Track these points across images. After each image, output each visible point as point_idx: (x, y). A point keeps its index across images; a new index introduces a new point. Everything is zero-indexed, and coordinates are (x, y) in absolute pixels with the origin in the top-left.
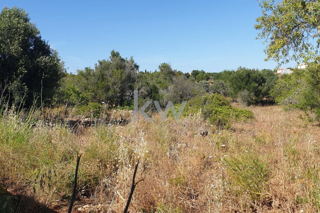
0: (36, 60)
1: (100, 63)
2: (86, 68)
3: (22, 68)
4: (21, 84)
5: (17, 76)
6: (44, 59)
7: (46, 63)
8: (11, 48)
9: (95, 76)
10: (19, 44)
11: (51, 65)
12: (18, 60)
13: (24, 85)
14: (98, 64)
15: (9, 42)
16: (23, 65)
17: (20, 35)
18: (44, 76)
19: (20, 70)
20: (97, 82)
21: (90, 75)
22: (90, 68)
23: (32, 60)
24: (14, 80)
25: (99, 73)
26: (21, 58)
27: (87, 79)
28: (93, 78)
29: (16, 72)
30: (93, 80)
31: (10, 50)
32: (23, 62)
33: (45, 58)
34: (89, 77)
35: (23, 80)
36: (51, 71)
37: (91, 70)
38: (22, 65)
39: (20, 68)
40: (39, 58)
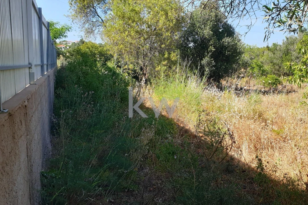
0: (221, 41)
1: (287, 38)
2: (273, 44)
3: (211, 47)
4: (210, 59)
5: (208, 53)
6: (227, 40)
7: (228, 43)
8: (204, 32)
9: (280, 51)
10: (210, 28)
11: (233, 45)
12: (209, 41)
13: (212, 60)
14: (285, 40)
15: (204, 27)
16: (213, 44)
17: (211, 22)
18: (227, 53)
19: (210, 48)
20: (282, 56)
21: (277, 50)
22: (277, 43)
23: (219, 41)
24: (206, 56)
25: (285, 48)
26: (211, 39)
27: (274, 54)
28: (279, 52)
29: (207, 50)
30: (278, 54)
31: (204, 33)
32: (213, 42)
33: (229, 38)
34: (276, 52)
35: (211, 57)
36: (232, 49)
37: (277, 45)
38: (211, 45)
39: (210, 47)
40: (224, 39)
